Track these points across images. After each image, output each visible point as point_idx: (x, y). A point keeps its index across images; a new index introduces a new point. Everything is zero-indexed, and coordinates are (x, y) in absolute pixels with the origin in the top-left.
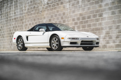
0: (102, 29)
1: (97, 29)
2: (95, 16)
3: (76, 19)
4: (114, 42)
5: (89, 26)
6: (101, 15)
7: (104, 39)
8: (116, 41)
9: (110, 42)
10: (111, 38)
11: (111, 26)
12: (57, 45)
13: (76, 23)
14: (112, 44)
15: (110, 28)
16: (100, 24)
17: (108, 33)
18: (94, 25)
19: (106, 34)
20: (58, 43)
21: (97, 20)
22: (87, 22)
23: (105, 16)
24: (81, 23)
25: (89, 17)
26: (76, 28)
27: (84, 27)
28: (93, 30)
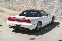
0: (54, 7)
1: (52, 7)
4: (60, 15)
5: (48, 4)
6: (54, 0)
8: (61, 15)
9: (58, 15)
10: (58, 13)
11: (59, 7)
13: (41, 2)
14: (58, 16)
15: (59, 8)
16: (54, 5)
17: (57, 10)
18: (51, 5)
21: (52, 3)
24: (44, 2)
26: (41, 4)
27: (45, 4)
28: (50, 7)
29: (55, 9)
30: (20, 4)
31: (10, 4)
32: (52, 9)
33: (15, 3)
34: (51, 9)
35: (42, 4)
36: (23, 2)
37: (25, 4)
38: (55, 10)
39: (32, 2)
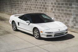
0: (71, 14)
1: (68, 14)
2: (66, 4)
3: (54, 3)
5: (63, 10)
6: (71, 5)
7: (72, 22)
9: (76, 25)
12: (38, 35)
13: (54, 6)
16: (70, 11)
17: (75, 18)
19: (74, 19)
20: (38, 34)
21: (68, 8)
22: (61, 7)
23: (73, 6)
24: (57, 7)
25: (62, 4)
26: (53, 9)
27: (59, 10)
28: (65, 14)
29: (72, 16)
30: (27, 9)
31: (16, 9)
32: (68, 17)
33: (22, 9)
34: (66, 16)
35: (55, 10)
36: (30, 7)
37: (34, 10)
38: (73, 18)
39: (42, 6)
